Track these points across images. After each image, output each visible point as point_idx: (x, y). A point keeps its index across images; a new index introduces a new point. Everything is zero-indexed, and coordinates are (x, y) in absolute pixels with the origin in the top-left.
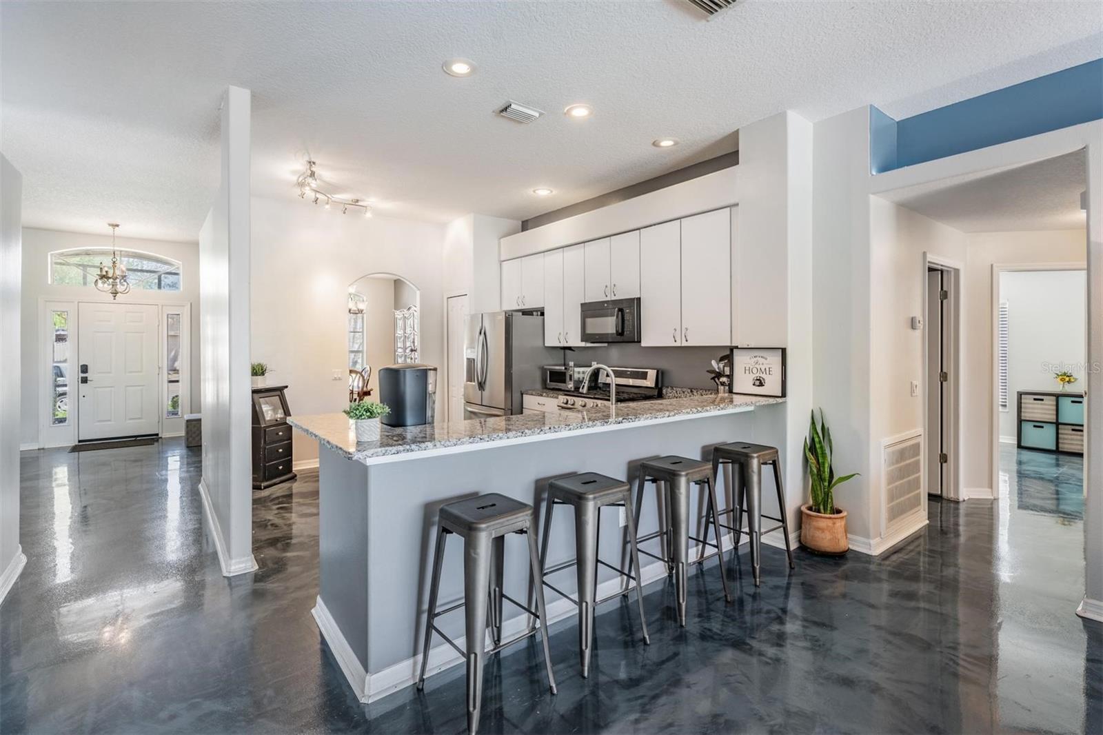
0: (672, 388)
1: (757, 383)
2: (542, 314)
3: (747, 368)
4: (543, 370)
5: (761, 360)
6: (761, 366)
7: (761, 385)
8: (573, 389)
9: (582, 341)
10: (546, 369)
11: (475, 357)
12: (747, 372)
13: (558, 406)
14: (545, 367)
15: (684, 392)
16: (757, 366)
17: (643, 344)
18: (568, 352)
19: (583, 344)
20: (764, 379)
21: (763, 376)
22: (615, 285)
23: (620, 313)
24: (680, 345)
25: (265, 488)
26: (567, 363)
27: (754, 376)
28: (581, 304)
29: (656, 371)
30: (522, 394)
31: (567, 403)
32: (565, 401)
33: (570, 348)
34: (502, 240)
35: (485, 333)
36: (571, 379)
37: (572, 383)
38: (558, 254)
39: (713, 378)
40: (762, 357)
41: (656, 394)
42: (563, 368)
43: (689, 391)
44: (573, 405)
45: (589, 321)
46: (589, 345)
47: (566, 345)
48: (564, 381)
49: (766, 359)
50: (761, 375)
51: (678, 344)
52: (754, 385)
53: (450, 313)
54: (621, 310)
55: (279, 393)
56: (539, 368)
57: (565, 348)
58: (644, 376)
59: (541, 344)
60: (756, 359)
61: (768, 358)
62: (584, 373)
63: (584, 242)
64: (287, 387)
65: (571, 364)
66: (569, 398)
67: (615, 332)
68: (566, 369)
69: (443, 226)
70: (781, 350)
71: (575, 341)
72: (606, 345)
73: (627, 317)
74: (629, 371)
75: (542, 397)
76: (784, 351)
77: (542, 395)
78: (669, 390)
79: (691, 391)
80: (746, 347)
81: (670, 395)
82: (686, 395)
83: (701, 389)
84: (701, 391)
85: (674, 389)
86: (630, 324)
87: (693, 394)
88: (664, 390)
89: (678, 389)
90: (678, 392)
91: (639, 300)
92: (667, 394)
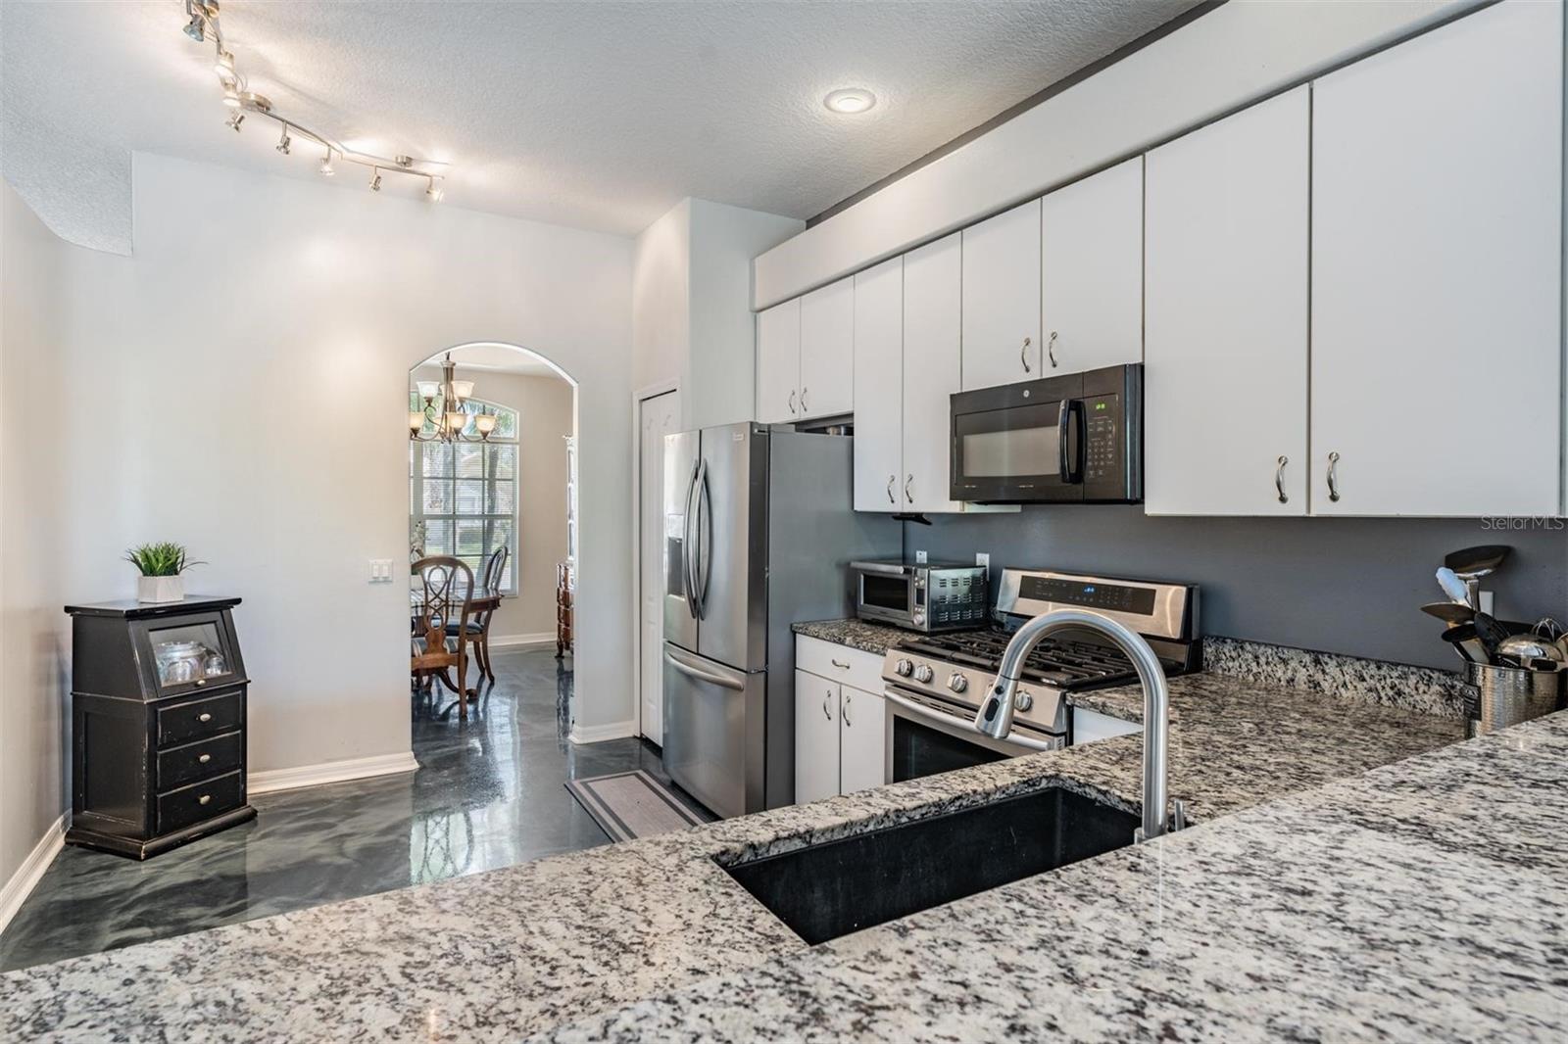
0: (1240, 644)
2: (850, 431)
4: (850, 574)
8: (925, 628)
9: (952, 498)
10: (857, 571)
11: (681, 537)
13: (885, 679)
14: (854, 564)
15: (1285, 662)
17: (1152, 508)
18: (913, 526)
19: (956, 507)
22: (1054, 336)
23: (1073, 414)
24: (1303, 513)
25: (152, 854)
26: (910, 552)
28: (952, 396)
29: (1184, 589)
30: (794, 633)
31: (910, 673)
32: (905, 668)
33: (918, 518)
34: (759, 261)
35: (705, 478)
36: (920, 601)
37: (924, 610)
38: (891, 273)
39: (1448, 636)
41: (1183, 658)
42: (901, 569)
43: (1308, 659)
44: (928, 681)
45: (973, 441)
46: (972, 508)
47: (908, 508)
48: (903, 605)
51: (1295, 508)
53: (646, 433)
54: (1076, 406)
55: (216, 615)
56: (839, 565)
57: (904, 517)
58: (1143, 603)
59: (844, 506)
62: (955, 582)
63: (960, 229)
64: (238, 601)
65: (922, 556)
66: (915, 659)
67: (1056, 470)
68: (907, 571)
69: (632, 239)
71: (934, 497)
72: (1017, 509)
73: (1094, 426)
74: (1091, 585)
75: (841, 646)
77: (841, 642)
78: (1228, 649)
79: (1317, 662)
81: (1231, 664)
82: (1295, 671)
83: (1359, 659)
84: (1358, 666)
85: (1248, 647)
86: (1106, 445)
87: (1324, 672)
88: (1209, 650)
89: (1262, 648)
90: (1263, 660)
91: (1137, 372)
92: (1219, 660)
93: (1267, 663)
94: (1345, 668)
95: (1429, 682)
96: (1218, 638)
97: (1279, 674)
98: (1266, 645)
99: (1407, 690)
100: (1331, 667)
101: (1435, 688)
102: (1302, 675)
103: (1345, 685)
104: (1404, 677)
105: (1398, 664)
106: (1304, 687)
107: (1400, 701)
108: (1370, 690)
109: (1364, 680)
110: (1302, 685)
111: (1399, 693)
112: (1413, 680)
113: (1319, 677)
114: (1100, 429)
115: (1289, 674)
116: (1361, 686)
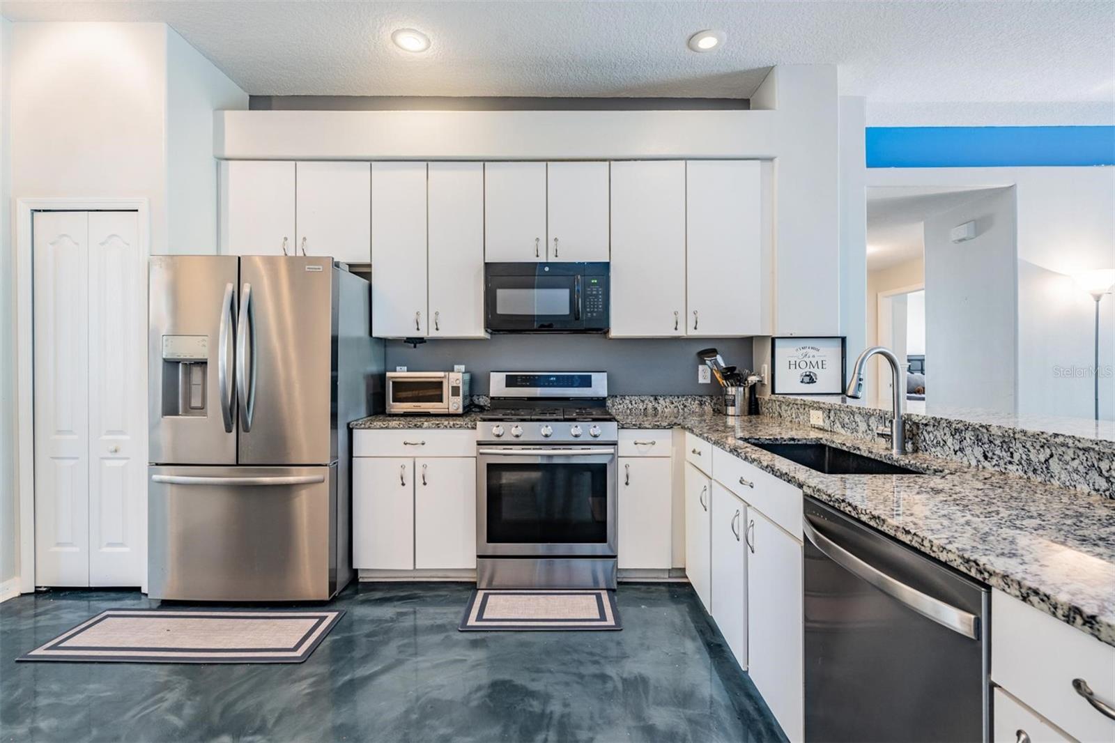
1: (807, 379)
3: (793, 362)
5: (811, 352)
6: (811, 359)
7: (812, 381)
12: (793, 367)
15: (643, 401)
16: (805, 359)
17: (614, 333)
20: (815, 375)
21: (815, 370)
22: (557, 240)
24: (682, 335)
27: (804, 371)
28: (485, 265)
29: (606, 374)
36: (456, 394)
37: (460, 400)
40: (812, 348)
43: (652, 399)
45: (503, 293)
48: (439, 399)
49: (818, 350)
50: (812, 370)
51: (680, 333)
52: (802, 382)
58: (585, 382)
60: (805, 351)
61: (821, 349)
63: (484, 161)
65: (402, 370)
67: (568, 313)
70: (840, 339)
73: (591, 291)
74: (553, 376)
76: (843, 340)
78: (618, 400)
79: (656, 399)
80: (790, 336)
81: (619, 407)
82: (647, 404)
83: (671, 396)
84: (671, 398)
85: (627, 398)
86: (598, 301)
87: (658, 403)
88: (609, 402)
89: (633, 397)
90: (633, 402)
91: (606, 266)
92: (613, 406)
93: (636, 403)
94: (666, 400)
95: (694, 400)
96: (613, 396)
97: (641, 407)
98: (635, 396)
99: (688, 405)
100: (661, 401)
101: (697, 402)
102: (650, 406)
103: (666, 407)
104: (687, 400)
105: (684, 396)
106: (651, 410)
107: (685, 409)
108: (675, 407)
109: (673, 403)
110: (650, 411)
111: (685, 406)
112: (690, 400)
113: (656, 405)
114: (594, 293)
115: (645, 406)
116: (672, 406)
